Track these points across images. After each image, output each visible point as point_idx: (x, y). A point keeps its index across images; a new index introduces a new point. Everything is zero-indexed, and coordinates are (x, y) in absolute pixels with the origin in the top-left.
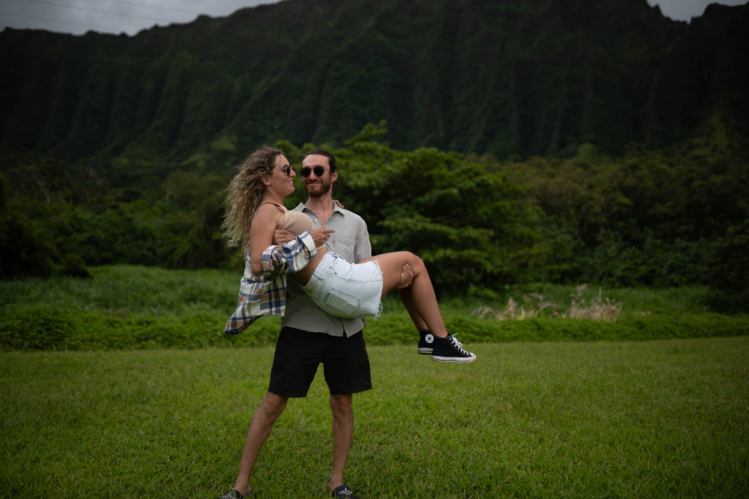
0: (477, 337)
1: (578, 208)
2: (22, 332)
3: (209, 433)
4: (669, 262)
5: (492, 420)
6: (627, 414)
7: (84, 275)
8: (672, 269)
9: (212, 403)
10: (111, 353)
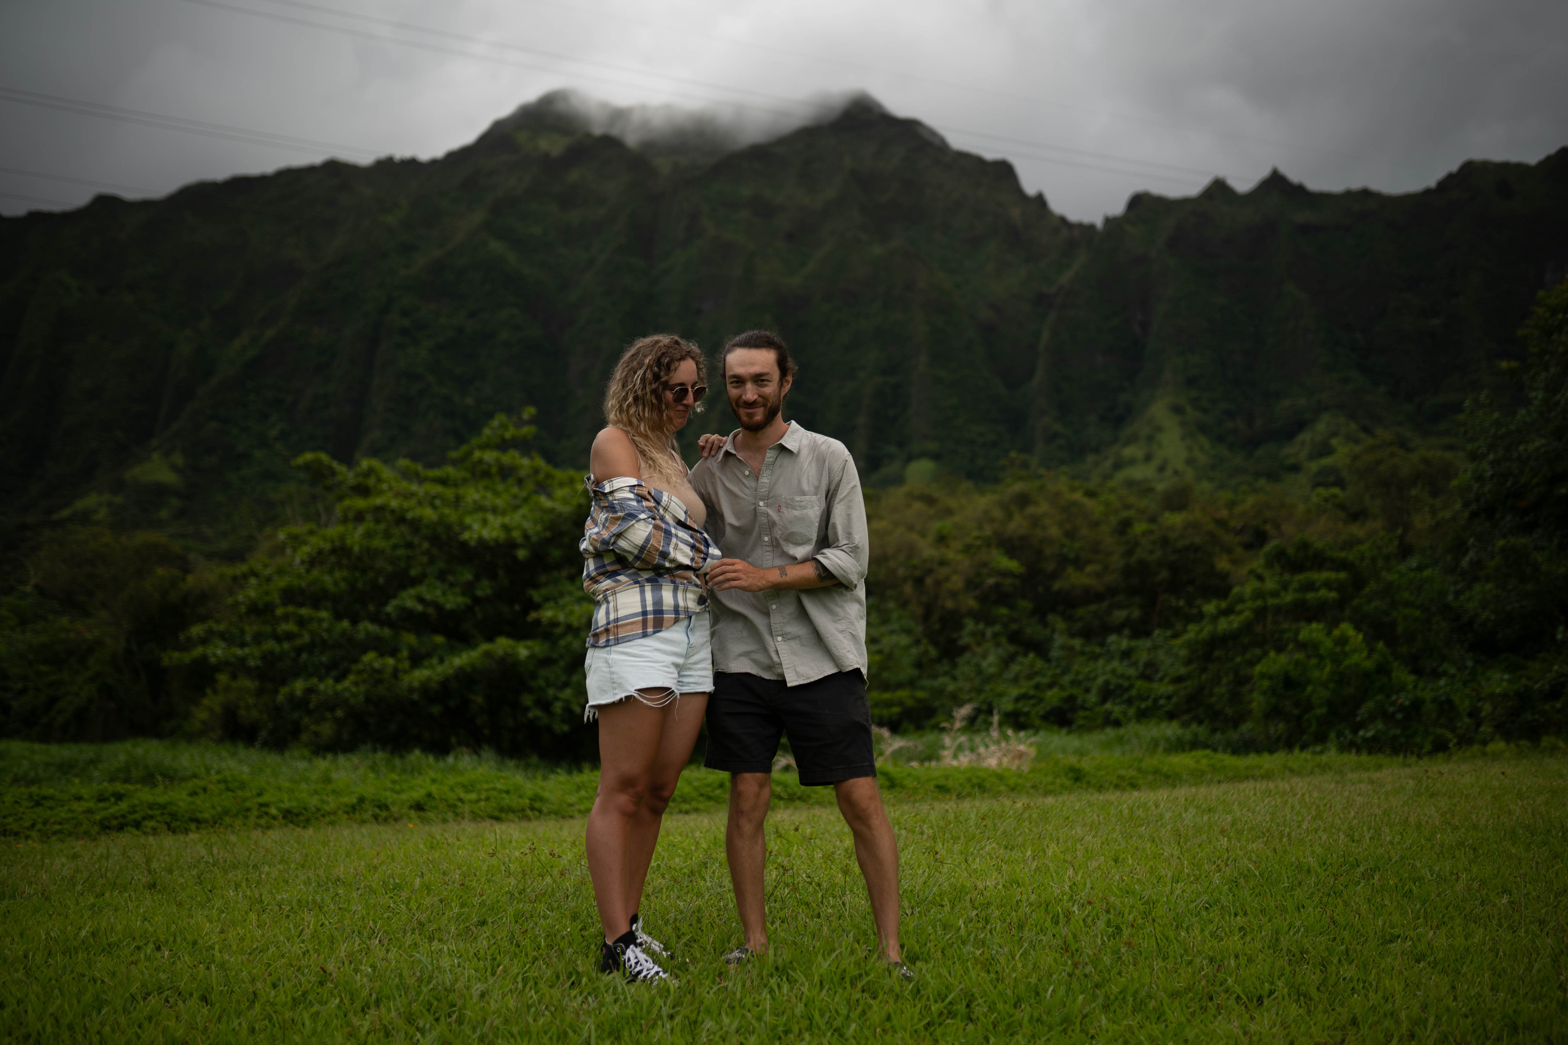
1: (919, 582)
4: (1101, 680)
8: (1106, 694)
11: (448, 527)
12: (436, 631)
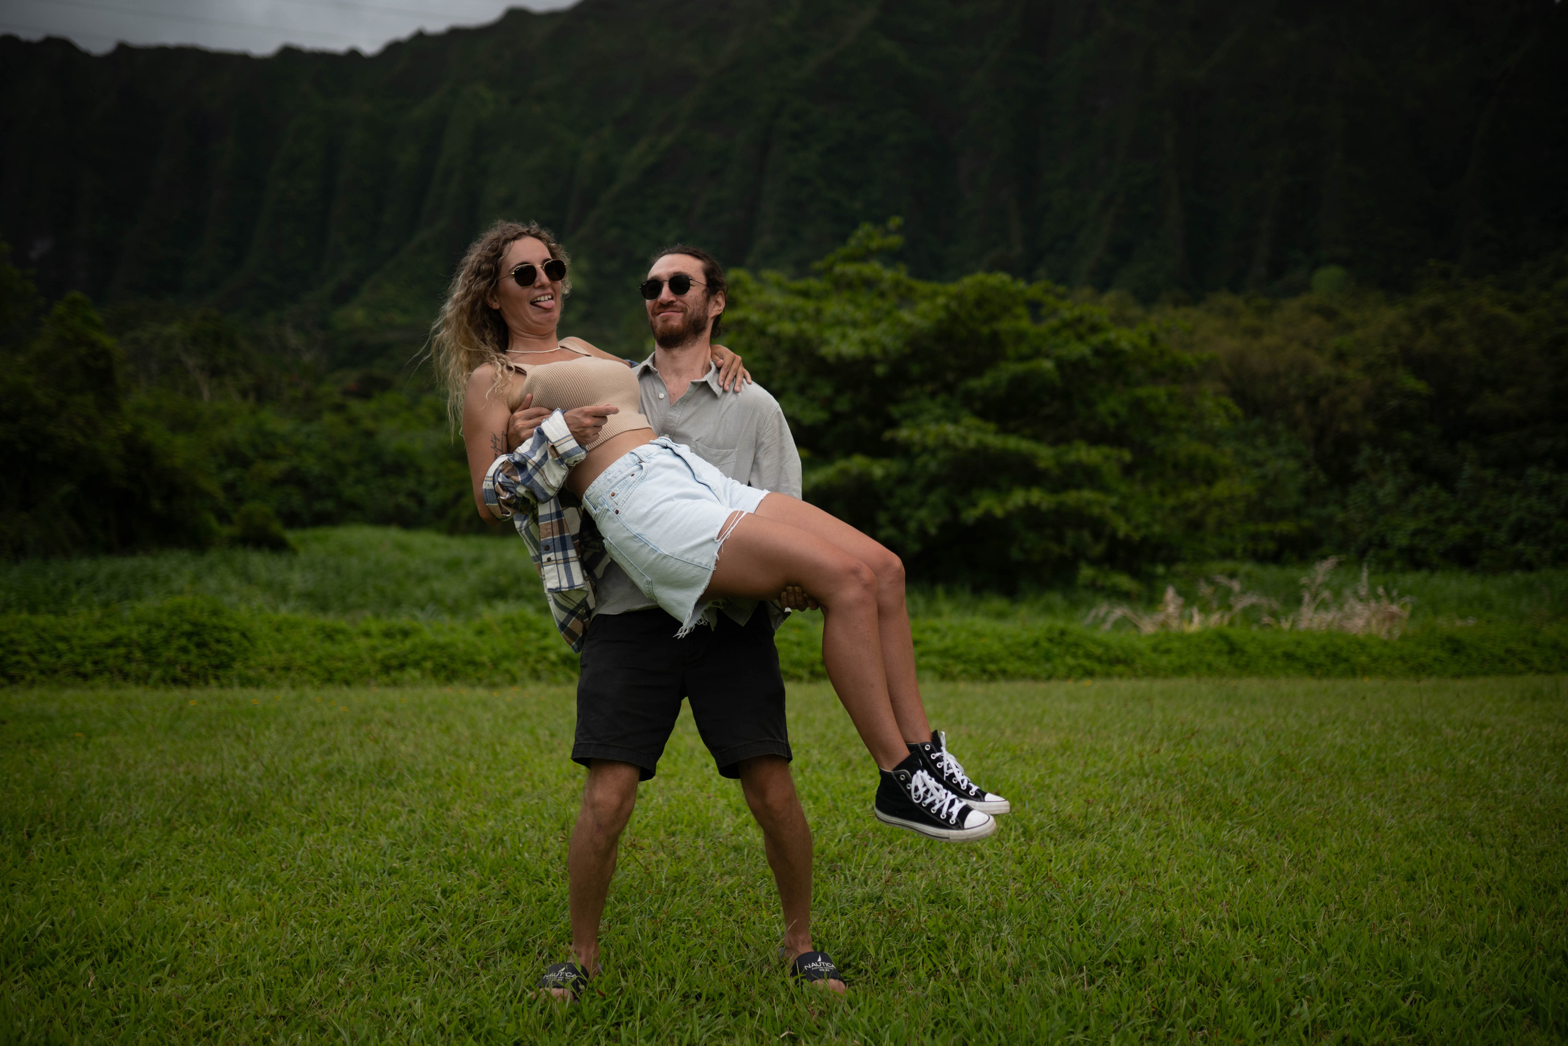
0: (1097, 667)
1: (1312, 402)
2: (148, 650)
3: (526, 846)
5: (1140, 826)
6: (1439, 818)
7: (278, 546)
8: (1519, 532)
9: (534, 787)
10: (330, 691)
11: (808, 341)
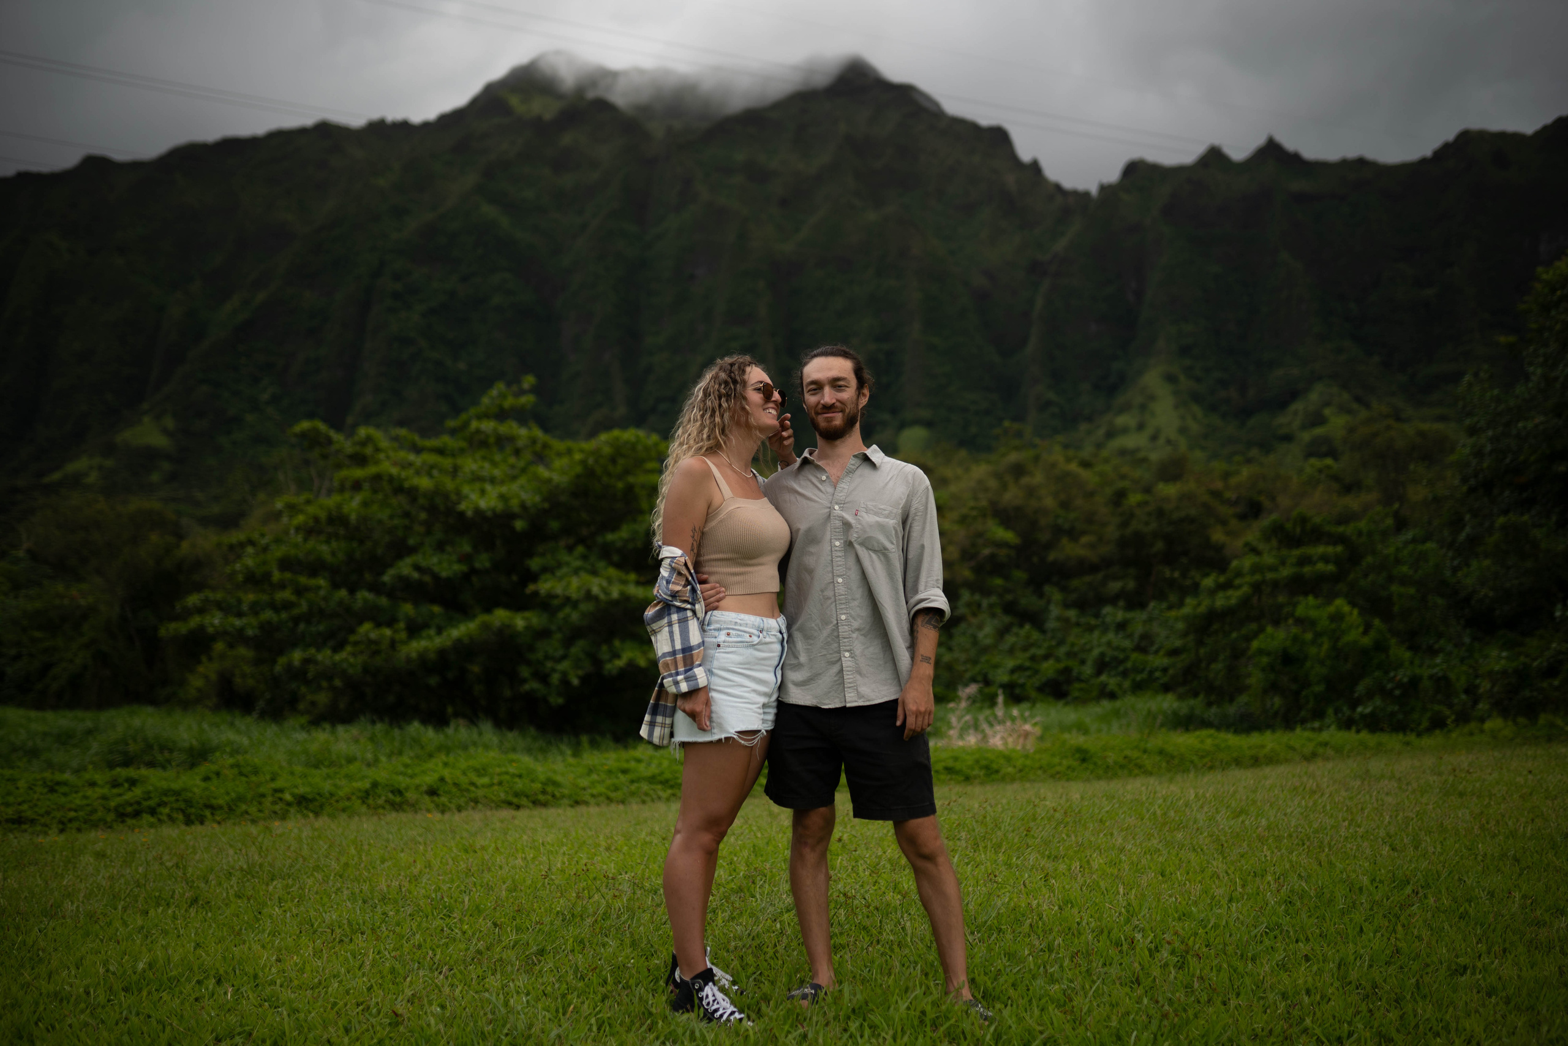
8: (1102, 666)
11: (446, 496)
12: (433, 601)
